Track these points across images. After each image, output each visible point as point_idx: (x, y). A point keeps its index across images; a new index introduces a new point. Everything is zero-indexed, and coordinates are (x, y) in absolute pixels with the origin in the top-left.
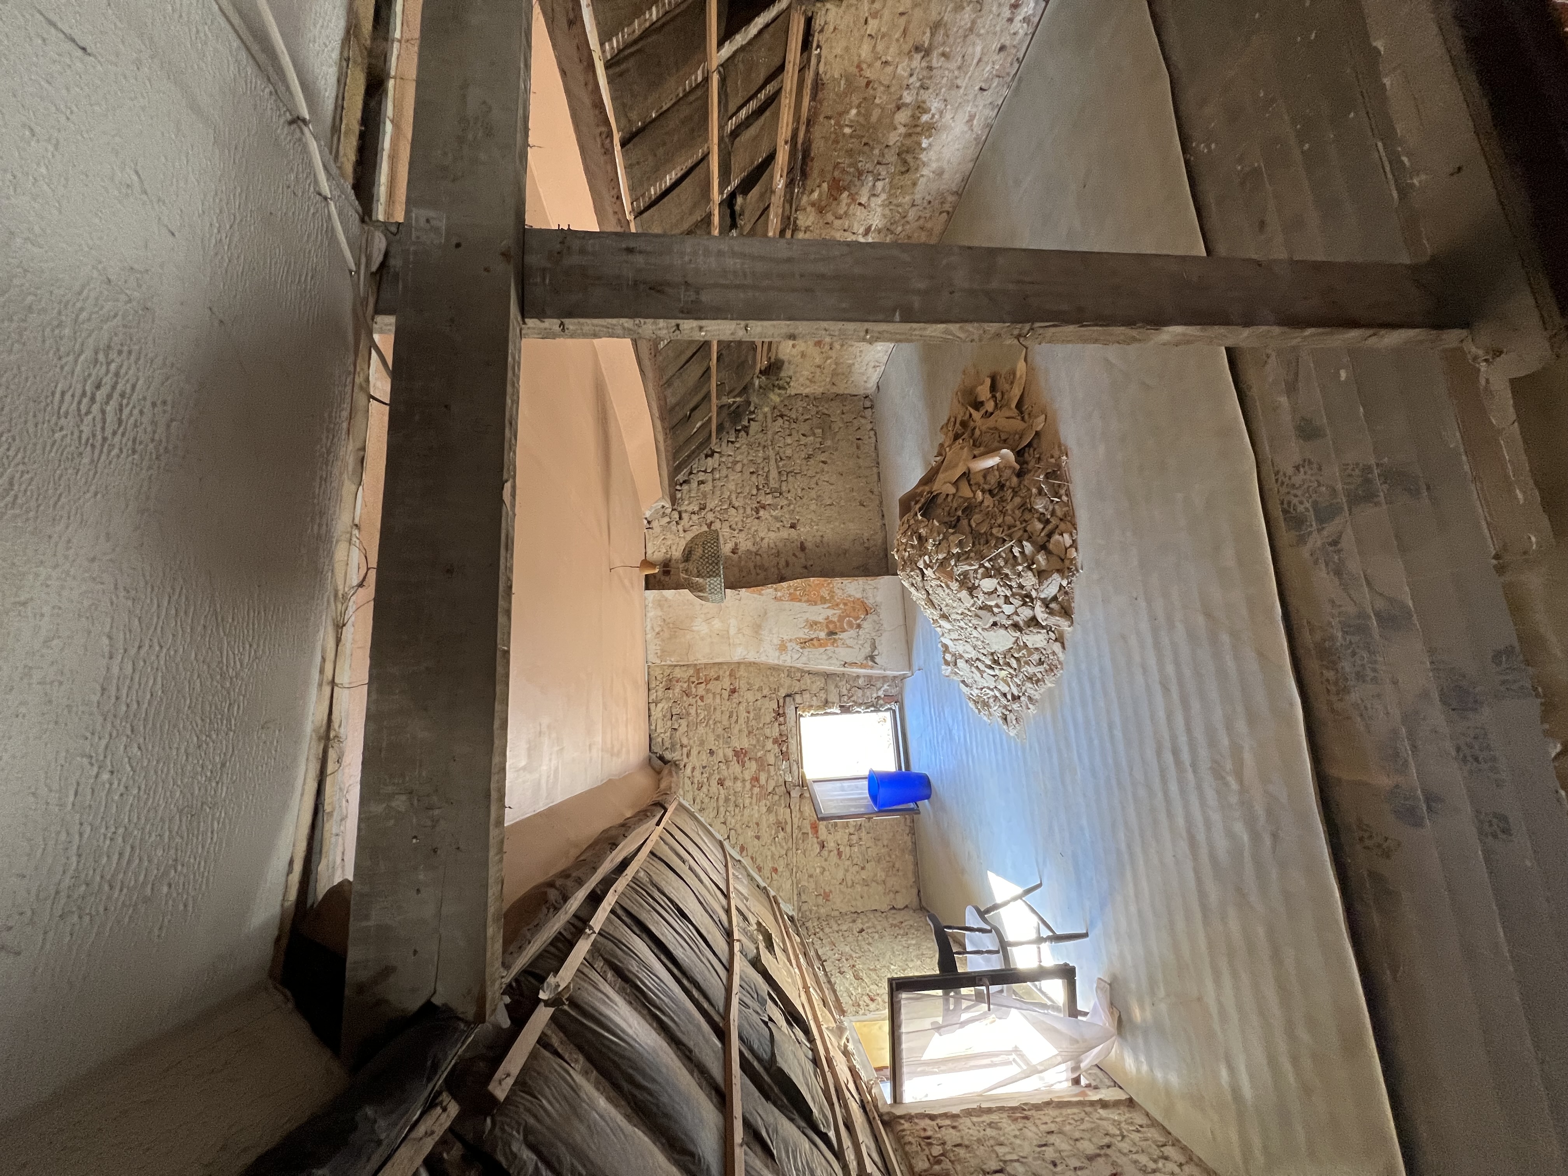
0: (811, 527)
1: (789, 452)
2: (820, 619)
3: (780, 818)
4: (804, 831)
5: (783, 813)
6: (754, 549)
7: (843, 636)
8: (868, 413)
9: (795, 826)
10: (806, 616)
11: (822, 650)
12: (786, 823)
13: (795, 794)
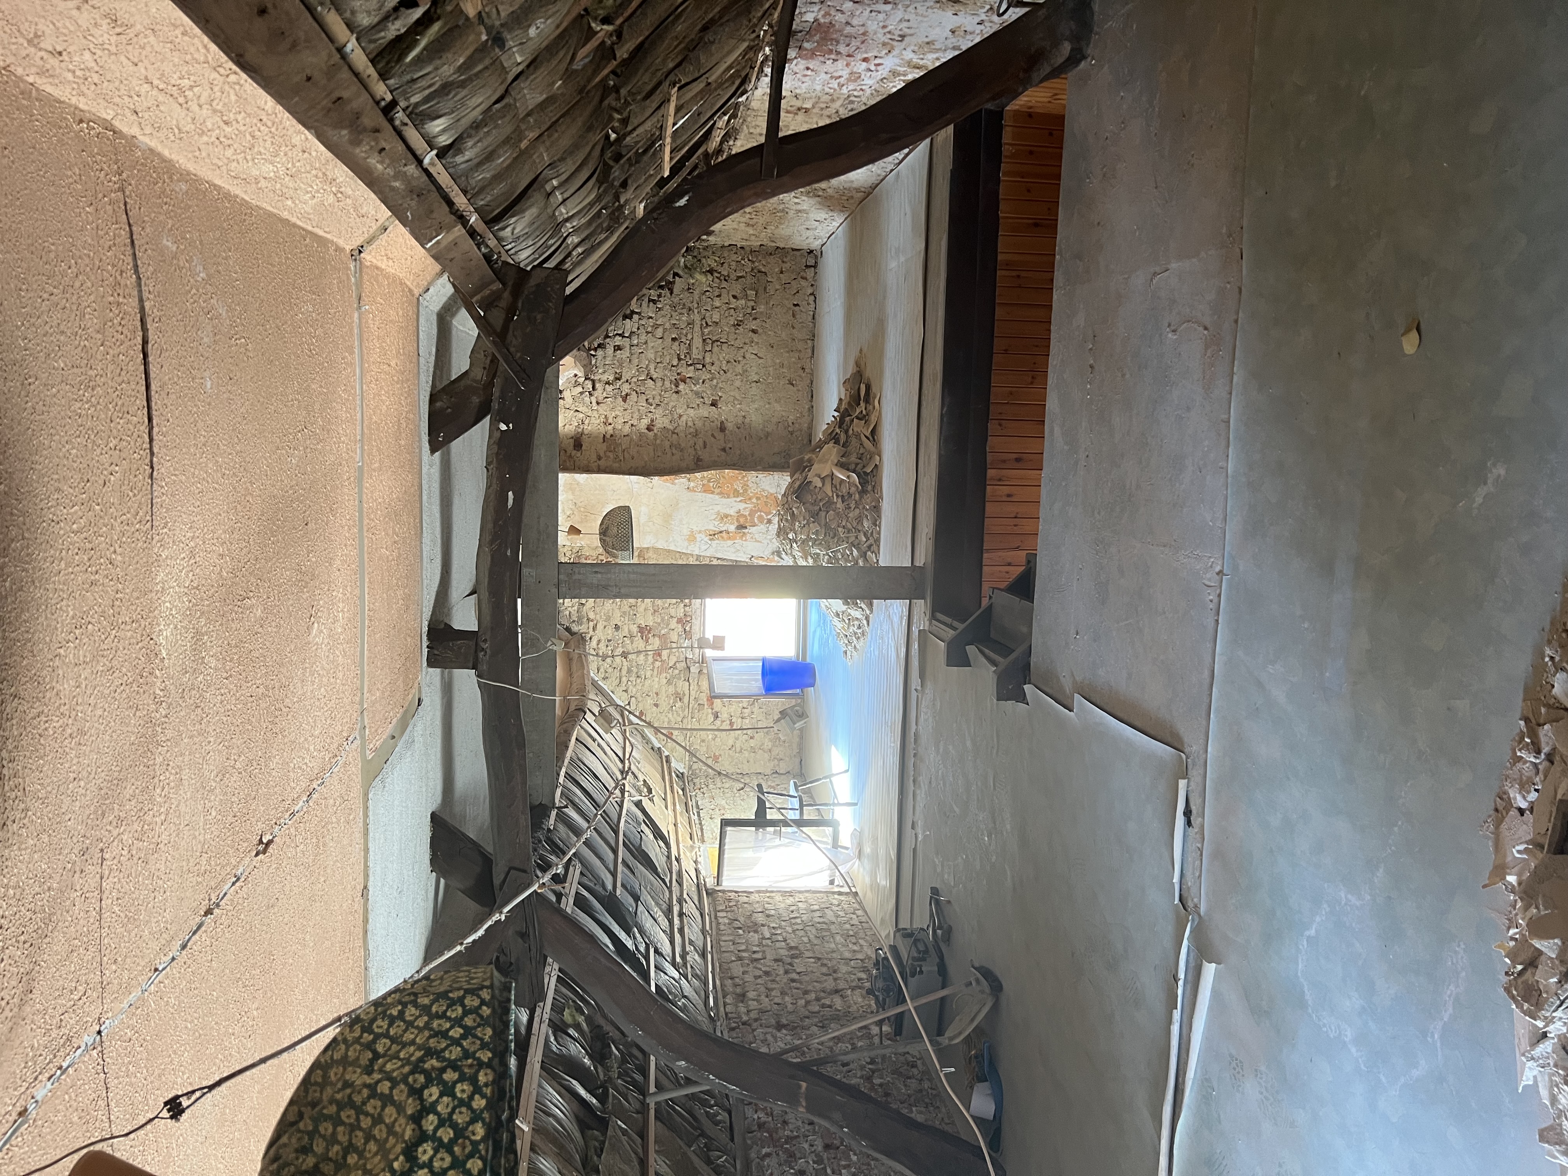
0: (734, 405)
1: (716, 318)
2: (732, 512)
3: (679, 690)
4: (701, 702)
5: (682, 686)
6: (671, 428)
7: (753, 530)
8: (810, 273)
9: (692, 698)
10: (717, 508)
11: (730, 542)
12: (684, 695)
13: (694, 669)
